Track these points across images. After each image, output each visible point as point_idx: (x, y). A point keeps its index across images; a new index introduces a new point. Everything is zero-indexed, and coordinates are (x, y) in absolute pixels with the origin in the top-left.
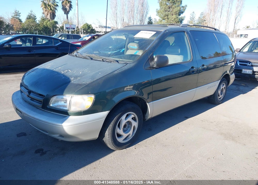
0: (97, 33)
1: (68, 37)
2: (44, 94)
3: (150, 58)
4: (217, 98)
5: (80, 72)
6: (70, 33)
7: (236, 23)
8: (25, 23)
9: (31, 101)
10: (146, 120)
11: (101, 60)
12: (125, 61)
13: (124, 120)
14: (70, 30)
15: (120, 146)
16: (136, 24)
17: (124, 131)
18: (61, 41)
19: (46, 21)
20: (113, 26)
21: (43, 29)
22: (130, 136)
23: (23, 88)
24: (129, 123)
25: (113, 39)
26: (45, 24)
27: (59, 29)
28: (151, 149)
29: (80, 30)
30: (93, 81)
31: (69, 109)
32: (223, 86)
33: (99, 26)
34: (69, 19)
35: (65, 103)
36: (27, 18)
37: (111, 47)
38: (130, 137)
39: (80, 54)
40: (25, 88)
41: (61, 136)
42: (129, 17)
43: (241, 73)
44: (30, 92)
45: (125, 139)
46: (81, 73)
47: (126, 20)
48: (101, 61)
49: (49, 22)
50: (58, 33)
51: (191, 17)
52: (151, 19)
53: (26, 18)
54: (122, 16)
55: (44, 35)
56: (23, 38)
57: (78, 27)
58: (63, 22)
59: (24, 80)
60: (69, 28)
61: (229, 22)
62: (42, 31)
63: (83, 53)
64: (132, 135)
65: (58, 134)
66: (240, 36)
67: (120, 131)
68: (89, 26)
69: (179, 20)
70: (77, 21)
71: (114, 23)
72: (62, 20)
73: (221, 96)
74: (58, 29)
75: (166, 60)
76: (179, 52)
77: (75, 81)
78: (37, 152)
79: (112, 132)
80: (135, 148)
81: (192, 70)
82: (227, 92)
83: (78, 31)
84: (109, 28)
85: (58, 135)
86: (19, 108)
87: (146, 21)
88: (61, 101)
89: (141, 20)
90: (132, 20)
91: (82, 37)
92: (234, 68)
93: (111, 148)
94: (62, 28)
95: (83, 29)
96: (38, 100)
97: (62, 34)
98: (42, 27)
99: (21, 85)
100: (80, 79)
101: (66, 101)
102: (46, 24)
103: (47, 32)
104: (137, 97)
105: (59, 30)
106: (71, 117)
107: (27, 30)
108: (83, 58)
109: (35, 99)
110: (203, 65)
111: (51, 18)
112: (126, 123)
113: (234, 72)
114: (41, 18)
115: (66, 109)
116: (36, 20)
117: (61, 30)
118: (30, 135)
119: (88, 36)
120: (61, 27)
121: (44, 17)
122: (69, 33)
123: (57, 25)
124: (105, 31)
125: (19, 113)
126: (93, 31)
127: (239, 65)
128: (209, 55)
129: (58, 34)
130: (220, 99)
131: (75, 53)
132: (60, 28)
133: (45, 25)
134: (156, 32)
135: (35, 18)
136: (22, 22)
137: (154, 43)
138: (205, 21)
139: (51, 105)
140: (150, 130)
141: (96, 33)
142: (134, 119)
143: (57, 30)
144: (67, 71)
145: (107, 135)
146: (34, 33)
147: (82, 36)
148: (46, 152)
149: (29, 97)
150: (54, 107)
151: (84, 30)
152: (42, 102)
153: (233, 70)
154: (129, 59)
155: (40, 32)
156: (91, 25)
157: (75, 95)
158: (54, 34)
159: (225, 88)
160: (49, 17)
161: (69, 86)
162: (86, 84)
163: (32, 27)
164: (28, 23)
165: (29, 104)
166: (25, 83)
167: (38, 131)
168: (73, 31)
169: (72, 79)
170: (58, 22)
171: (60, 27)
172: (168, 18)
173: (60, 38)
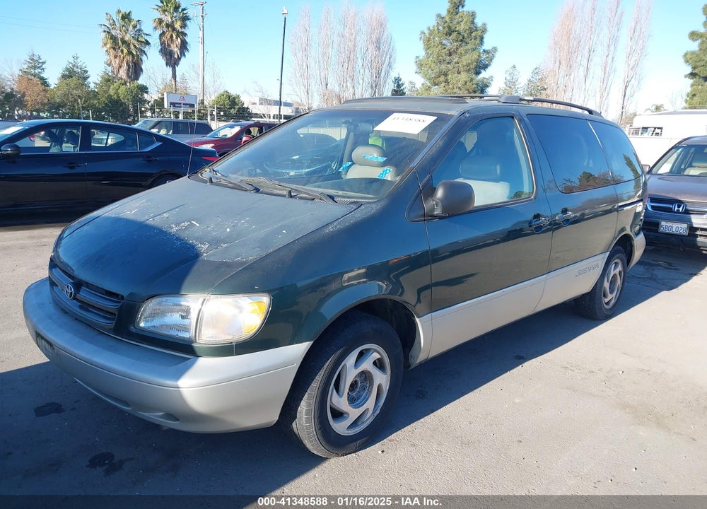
0: (256, 120)
1: (177, 127)
2: (123, 291)
3: (423, 187)
4: (601, 303)
5: (227, 227)
6: (181, 117)
7: (626, 98)
8: (58, 88)
9: (82, 312)
10: (413, 367)
11: (285, 193)
12: (353, 198)
13: (351, 369)
14: (182, 110)
15: (340, 445)
16: (360, 97)
17: (352, 400)
18: (159, 138)
19: (115, 84)
20: (299, 101)
21: (106, 104)
22: (368, 416)
23: (57, 272)
24: (366, 376)
25: (302, 136)
26: (112, 92)
27: (152, 105)
28: (428, 453)
29: (209, 109)
30: (264, 254)
31: (195, 336)
32: (615, 269)
33: (260, 99)
34: (177, 79)
35: (183, 317)
36: (64, 76)
37: (297, 157)
38: (369, 418)
39: (222, 175)
40: (64, 271)
41: (171, 416)
42: (342, 78)
43: (657, 231)
44: (78, 284)
45: (355, 424)
46: (228, 230)
47: (334, 86)
48: (284, 196)
49: (123, 88)
50: (147, 117)
51: (508, 78)
52: (400, 83)
53: (60, 76)
54: (322, 74)
55: (109, 121)
56: (54, 130)
57: (202, 102)
58: (161, 87)
59: (60, 250)
60: (178, 103)
61: (608, 94)
62: (106, 111)
63: (231, 173)
64: (374, 412)
65: (160, 410)
66: (640, 132)
67: (340, 401)
68: (234, 98)
69: (476, 86)
70: (200, 86)
71: (302, 92)
72: (160, 81)
73: (610, 296)
74: (147, 106)
75: (468, 194)
76: (498, 172)
77: (213, 255)
78: (95, 462)
79: (317, 406)
80: (383, 452)
81: (536, 223)
82: (626, 284)
83: (202, 111)
84: (287, 104)
85: (161, 414)
86: (44, 331)
87: (387, 88)
88: (172, 311)
89: (374, 86)
90: (349, 85)
91: (213, 129)
92: (642, 218)
93: (315, 452)
94: (160, 103)
95: (217, 108)
96: (102, 310)
97: (160, 119)
98: (104, 99)
99: (53, 264)
100: (226, 247)
101: (188, 311)
102: (117, 93)
103: (116, 114)
104: (386, 299)
105: (150, 109)
106: (203, 362)
107: (62, 107)
108: (232, 188)
109: (93, 307)
110: (565, 211)
111: (129, 76)
112: (356, 377)
113: (642, 229)
114: (102, 77)
115: (186, 335)
116: (89, 80)
117: (158, 110)
118: (74, 409)
119: (232, 127)
120: (156, 100)
121: (110, 74)
122: (177, 116)
123: (145, 95)
124: (278, 113)
125: (45, 347)
126: (243, 113)
127: (650, 208)
128: (565, 182)
129: (149, 119)
130: (607, 303)
131: (206, 173)
132: (154, 103)
133: (112, 94)
134: (435, 118)
135: (84, 77)
136: (48, 86)
137: (434, 149)
138: (545, 89)
139: (142, 325)
140: (421, 395)
141: (251, 117)
142: (379, 364)
143: (147, 109)
144: (186, 224)
145: (304, 412)
146: (81, 116)
147: (214, 125)
148: (121, 462)
149: (74, 298)
150: (152, 329)
151: (219, 110)
152: (115, 315)
153: (640, 223)
154: (366, 191)
155: (97, 113)
156: (238, 97)
157: (212, 296)
158: (138, 121)
159: (620, 272)
160: (123, 73)
161: (196, 268)
162: (245, 263)
163: (76, 100)
164: (65, 88)
165: (76, 319)
166: (64, 257)
167: (98, 397)
168: (191, 113)
169: (203, 247)
170: (147, 88)
171: (153, 100)
172: (447, 82)
173: (154, 131)
